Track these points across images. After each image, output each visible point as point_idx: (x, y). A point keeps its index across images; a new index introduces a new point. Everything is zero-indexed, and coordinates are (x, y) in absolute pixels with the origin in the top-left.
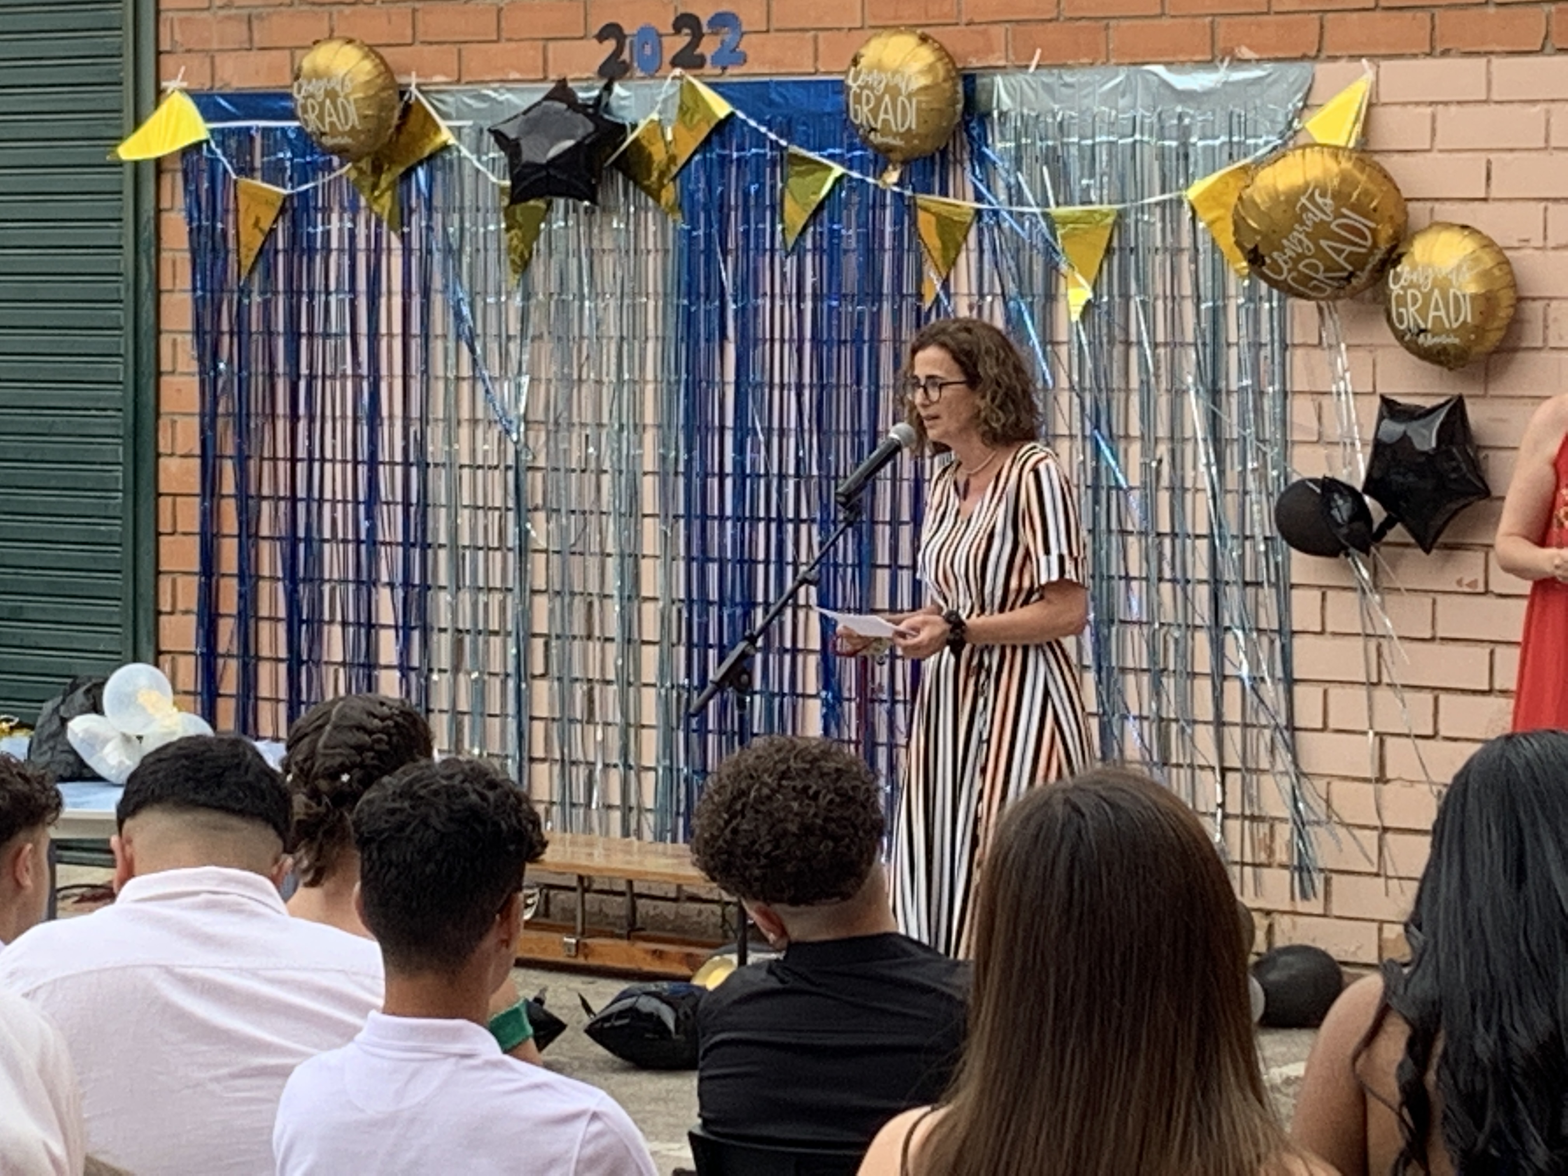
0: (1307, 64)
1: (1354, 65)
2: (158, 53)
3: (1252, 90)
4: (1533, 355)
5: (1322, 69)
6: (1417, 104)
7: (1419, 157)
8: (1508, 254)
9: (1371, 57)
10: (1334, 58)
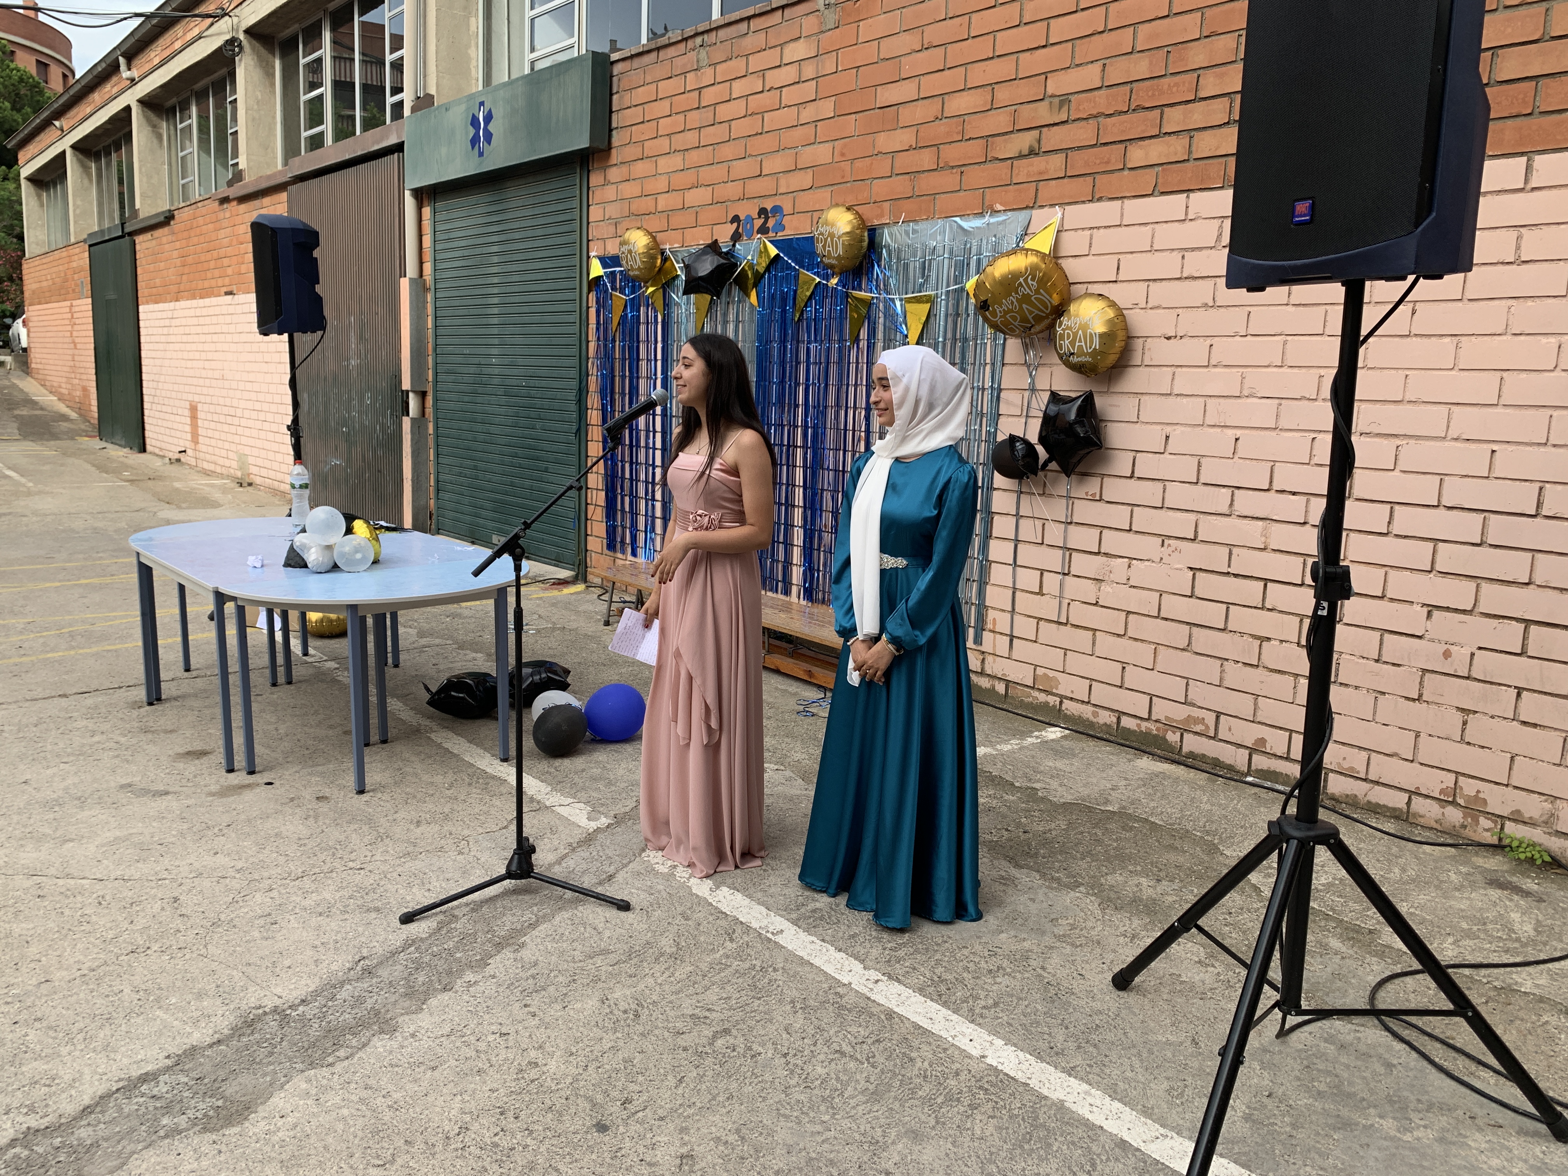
0: (1028, 212)
1: (1052, 209)
2: (588, 241)
3: (1000, 227)
4: (1136, 369)
5: (1036, 213)
6: (1083, 229)
7: (1083, 259)
8: (1125, 312)
9: (1060, 205)
10: (1042, 207)
